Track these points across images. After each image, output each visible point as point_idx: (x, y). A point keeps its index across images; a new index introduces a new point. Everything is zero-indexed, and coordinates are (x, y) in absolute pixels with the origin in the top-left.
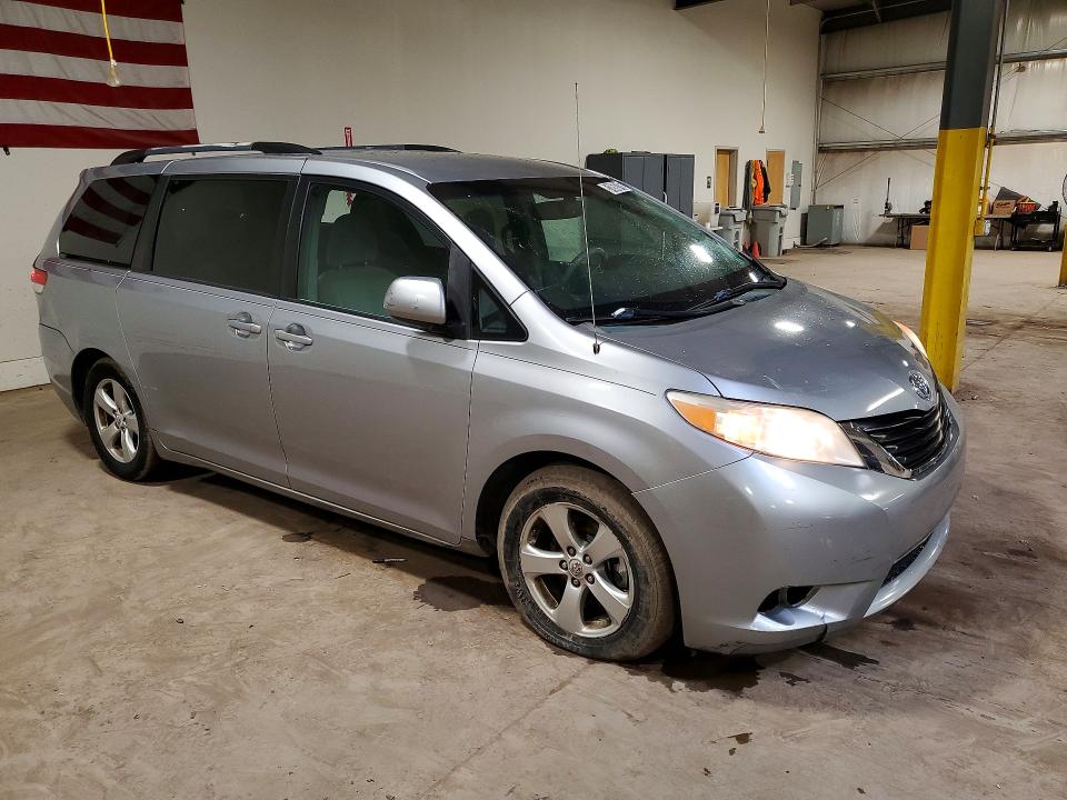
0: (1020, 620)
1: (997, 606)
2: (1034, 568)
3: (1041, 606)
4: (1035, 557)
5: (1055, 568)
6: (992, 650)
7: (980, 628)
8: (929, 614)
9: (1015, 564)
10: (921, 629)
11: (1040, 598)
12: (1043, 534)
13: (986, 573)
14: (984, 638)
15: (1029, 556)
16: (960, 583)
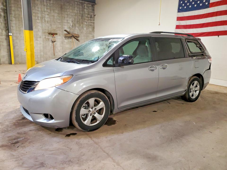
0: (5, 128)
1: (11, 128)
2: (9, 140)
3: (2, 132)
4: (11, 144)
5: (5, 143)
6: (6, 121)
7: (11, 123)
8: (22, 121)
9: (15, 139)
10: (20, 119)
11: (3, 134)
12: (14, 153)
13: (18, 133)
14: (9, 122)
15: (13, 143)
16: (22, 128)
